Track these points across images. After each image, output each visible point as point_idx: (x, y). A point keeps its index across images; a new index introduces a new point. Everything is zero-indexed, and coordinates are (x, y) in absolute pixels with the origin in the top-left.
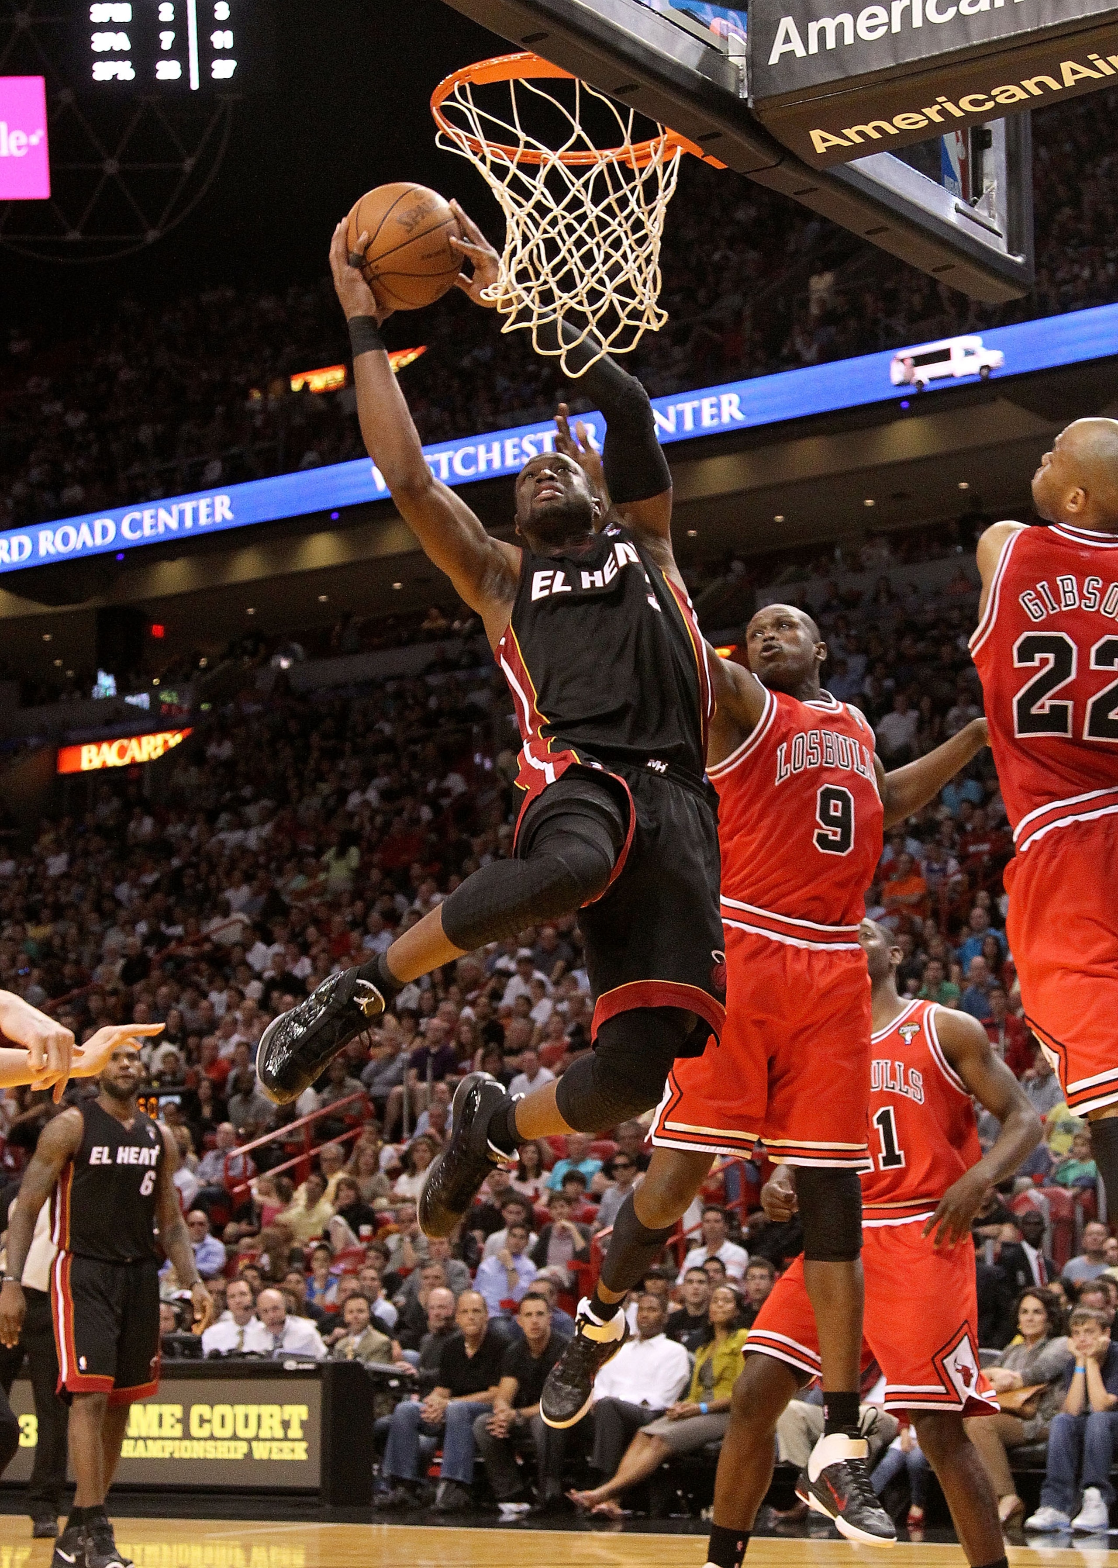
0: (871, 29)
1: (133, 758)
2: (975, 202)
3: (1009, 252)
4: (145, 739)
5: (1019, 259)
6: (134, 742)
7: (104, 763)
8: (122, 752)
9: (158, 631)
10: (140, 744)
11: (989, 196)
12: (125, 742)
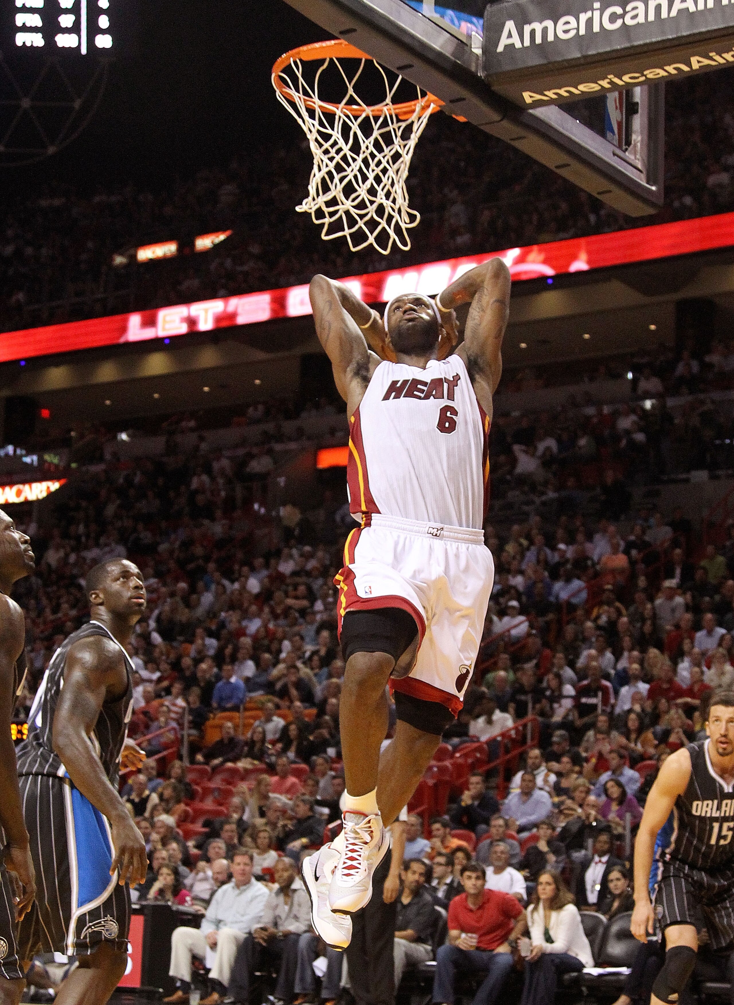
0: (566, 32)
1: (26, 498)
2: (626, 149)
3: (648, 183)
4: (34, 485)
5: (654, 188)
6: (27, 487)
7: (7, 500)
8: (19, 493)
9: (45, 413)
10: (31, 487)
11: (635, 146)
12: (21, 486)
